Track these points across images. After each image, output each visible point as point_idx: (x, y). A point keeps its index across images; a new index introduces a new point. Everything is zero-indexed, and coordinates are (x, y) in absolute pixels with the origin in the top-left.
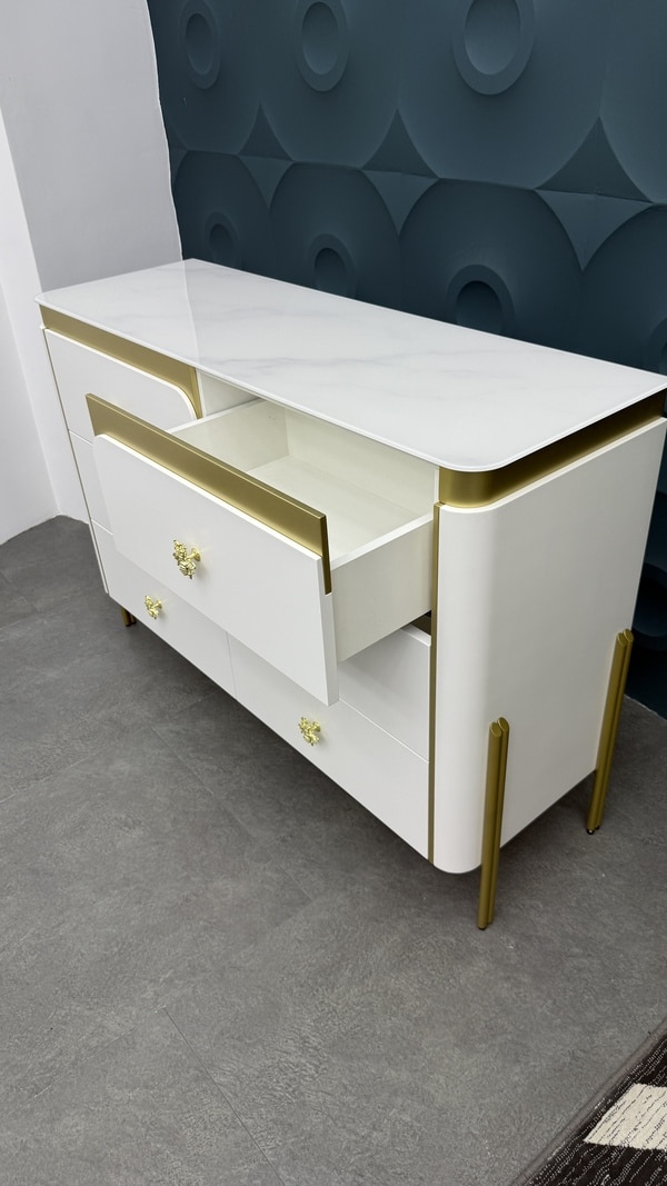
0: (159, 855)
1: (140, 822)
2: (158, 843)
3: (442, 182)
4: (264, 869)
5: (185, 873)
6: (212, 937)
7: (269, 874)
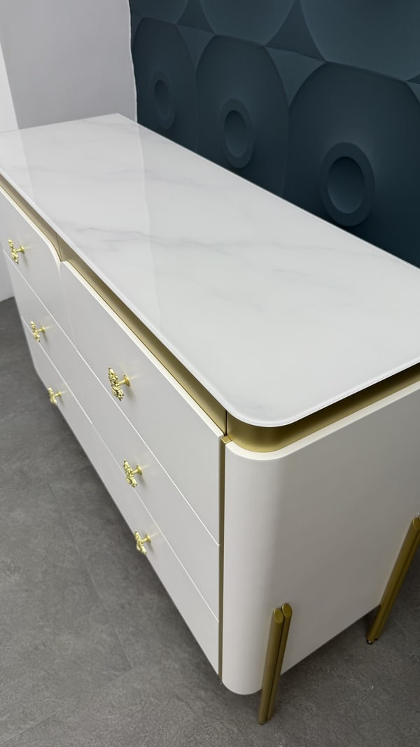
0: (26, 601)
1: (20, 568)
2: (27, 591)
3: (328, 65)
4: (102, 631)
5: (41, 623)
6: (47, 688)
7: (104, 636)
